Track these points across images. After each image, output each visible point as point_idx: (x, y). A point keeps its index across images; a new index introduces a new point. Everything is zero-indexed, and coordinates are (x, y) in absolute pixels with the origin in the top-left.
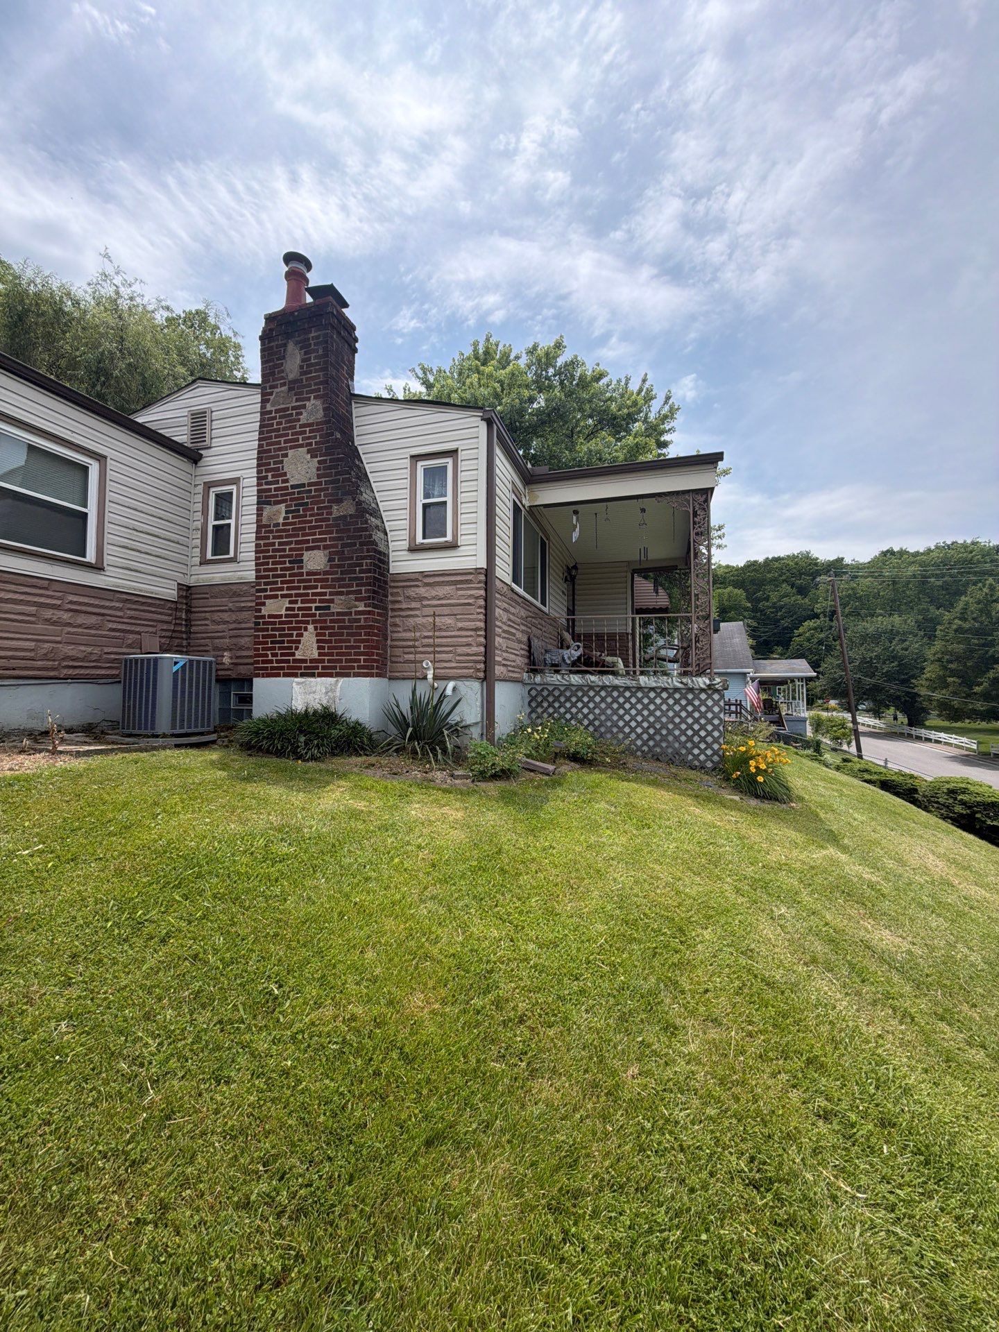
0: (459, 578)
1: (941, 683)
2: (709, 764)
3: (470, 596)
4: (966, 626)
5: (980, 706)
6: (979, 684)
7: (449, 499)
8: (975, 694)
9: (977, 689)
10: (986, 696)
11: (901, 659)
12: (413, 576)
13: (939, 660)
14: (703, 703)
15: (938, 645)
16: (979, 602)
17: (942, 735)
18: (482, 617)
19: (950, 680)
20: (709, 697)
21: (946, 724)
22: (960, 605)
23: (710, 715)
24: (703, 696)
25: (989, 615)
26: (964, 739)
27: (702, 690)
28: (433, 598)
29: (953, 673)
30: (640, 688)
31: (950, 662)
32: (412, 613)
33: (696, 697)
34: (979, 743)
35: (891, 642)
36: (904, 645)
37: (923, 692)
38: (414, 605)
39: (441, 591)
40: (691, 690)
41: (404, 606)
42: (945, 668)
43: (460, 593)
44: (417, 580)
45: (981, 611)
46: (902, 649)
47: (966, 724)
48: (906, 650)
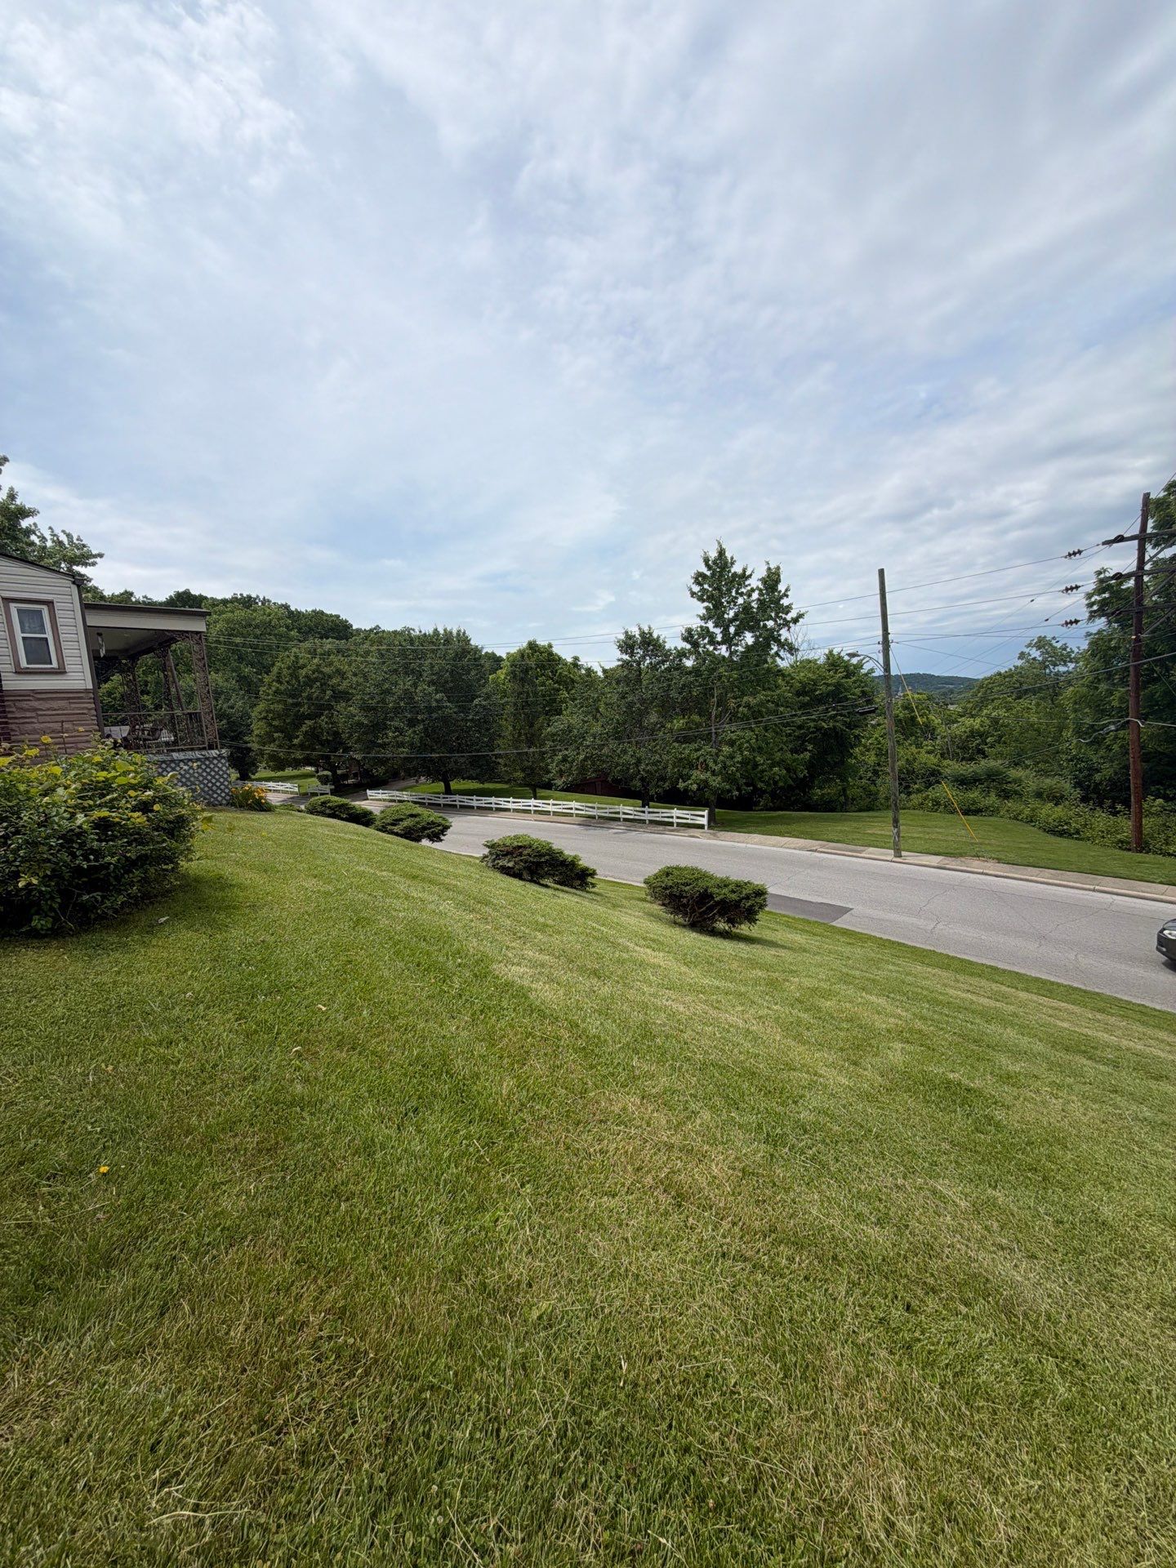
0: (71, 695)
1: (267, 739)
2: (224, 802)
3: (83, 708)
4: (282, 688)
5: (299, 755)
6: (297, 737)
7: (49, 635)
8: (294, 745)
9: (296, 741)
10: (302, 746)
11: (228, 717)
12: (23, 693)
13: (265, 718)
14: (216, 765)
15: (262, 706)
16: (289, 668)
17: (271, 784)
18: (96, 722)
19: (276, 735)
20: (219, 761)
21: (273, 774)
22: (275, 670)
23: (221, 773)
24: (215, 762)
25: (297, 678)
26: (289, 785)
27: (215, 758)
28: (48, 709)
29: (277, 729)
30: (173, 761)
31: (273, 719)
32: (27, 720)
33: (211, 762)
34: (299, 787)
35: (217, 700)
36: (230, 704)
37: (255, 746)
38: (28, 714)
39: (55, 704)
40: (207, 759)
41: (18, 715)
42: (270, 725)
43: (73, 706)
44: (29, 696)
45: (291, 675)
46: (229, 707)
47: (289, 772)
48: (232, 708)
